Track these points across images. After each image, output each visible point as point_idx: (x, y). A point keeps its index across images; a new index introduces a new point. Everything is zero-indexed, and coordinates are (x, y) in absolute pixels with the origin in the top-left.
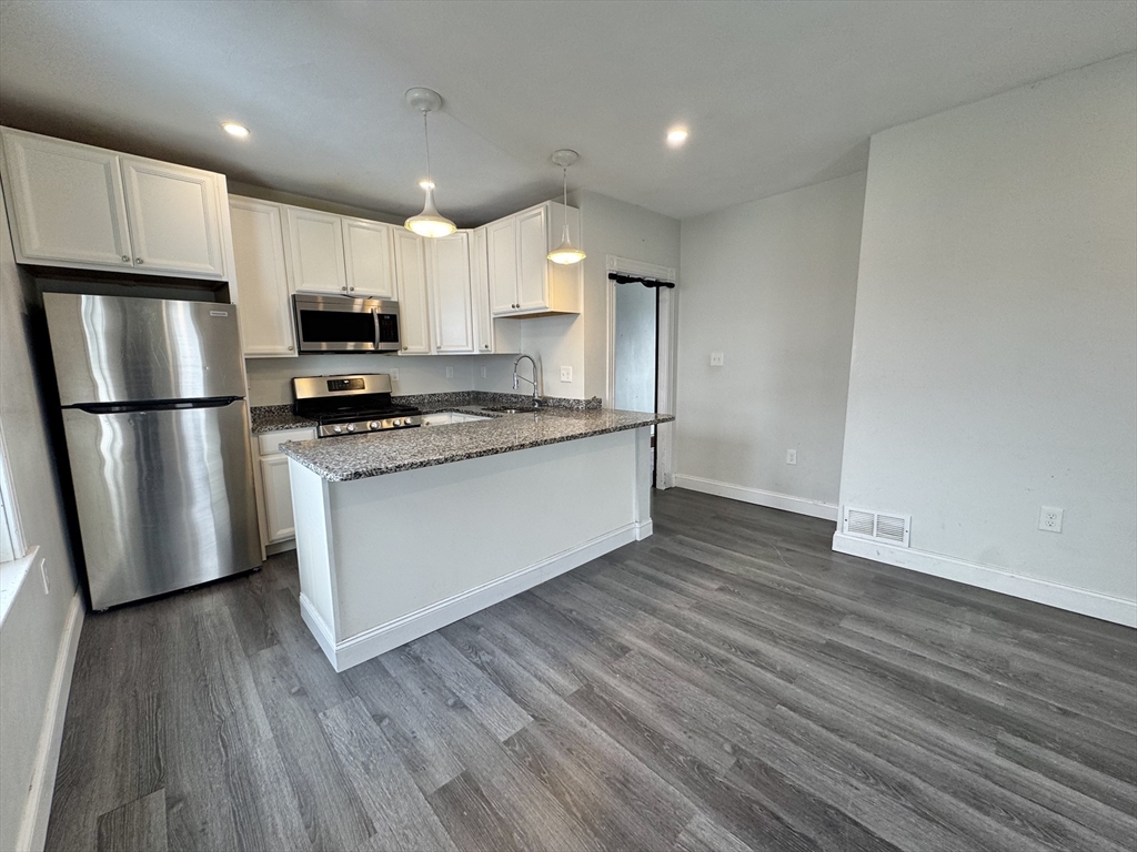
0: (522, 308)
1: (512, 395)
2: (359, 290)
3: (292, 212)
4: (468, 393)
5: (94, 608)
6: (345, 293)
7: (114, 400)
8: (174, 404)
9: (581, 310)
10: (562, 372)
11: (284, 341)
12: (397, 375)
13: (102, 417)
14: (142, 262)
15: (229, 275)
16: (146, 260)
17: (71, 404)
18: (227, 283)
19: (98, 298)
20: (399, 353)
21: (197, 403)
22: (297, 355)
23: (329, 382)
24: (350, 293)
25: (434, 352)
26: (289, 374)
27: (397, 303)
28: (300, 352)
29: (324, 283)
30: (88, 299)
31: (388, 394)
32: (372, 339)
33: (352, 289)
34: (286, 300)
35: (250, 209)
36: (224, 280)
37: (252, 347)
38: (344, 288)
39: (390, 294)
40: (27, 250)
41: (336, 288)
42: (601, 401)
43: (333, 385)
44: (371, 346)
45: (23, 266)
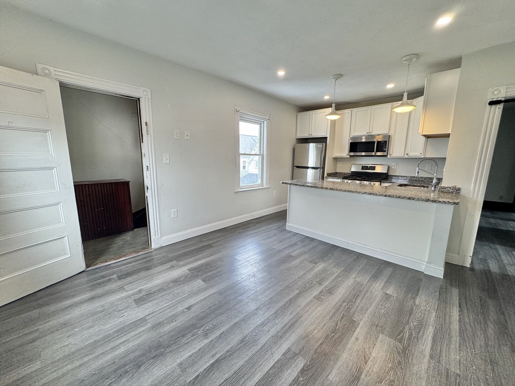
2: (373, 133)
8: (308, 168)
11: (345, 152)
14: (312, 135)
15: (328, 135)
18: (327, 138)
21: (313, 168)
23: (362, 167)
24: (371, 134)
29: (362, 133)
35: (343, 113)
37: (337, 154)
38: (368, 133)
39: (387, 133)
40: (297, 136)
41: (365, 133)
42: (459, 189)
43: (363, 168)
44: (374, 154)
45: (297, 139)
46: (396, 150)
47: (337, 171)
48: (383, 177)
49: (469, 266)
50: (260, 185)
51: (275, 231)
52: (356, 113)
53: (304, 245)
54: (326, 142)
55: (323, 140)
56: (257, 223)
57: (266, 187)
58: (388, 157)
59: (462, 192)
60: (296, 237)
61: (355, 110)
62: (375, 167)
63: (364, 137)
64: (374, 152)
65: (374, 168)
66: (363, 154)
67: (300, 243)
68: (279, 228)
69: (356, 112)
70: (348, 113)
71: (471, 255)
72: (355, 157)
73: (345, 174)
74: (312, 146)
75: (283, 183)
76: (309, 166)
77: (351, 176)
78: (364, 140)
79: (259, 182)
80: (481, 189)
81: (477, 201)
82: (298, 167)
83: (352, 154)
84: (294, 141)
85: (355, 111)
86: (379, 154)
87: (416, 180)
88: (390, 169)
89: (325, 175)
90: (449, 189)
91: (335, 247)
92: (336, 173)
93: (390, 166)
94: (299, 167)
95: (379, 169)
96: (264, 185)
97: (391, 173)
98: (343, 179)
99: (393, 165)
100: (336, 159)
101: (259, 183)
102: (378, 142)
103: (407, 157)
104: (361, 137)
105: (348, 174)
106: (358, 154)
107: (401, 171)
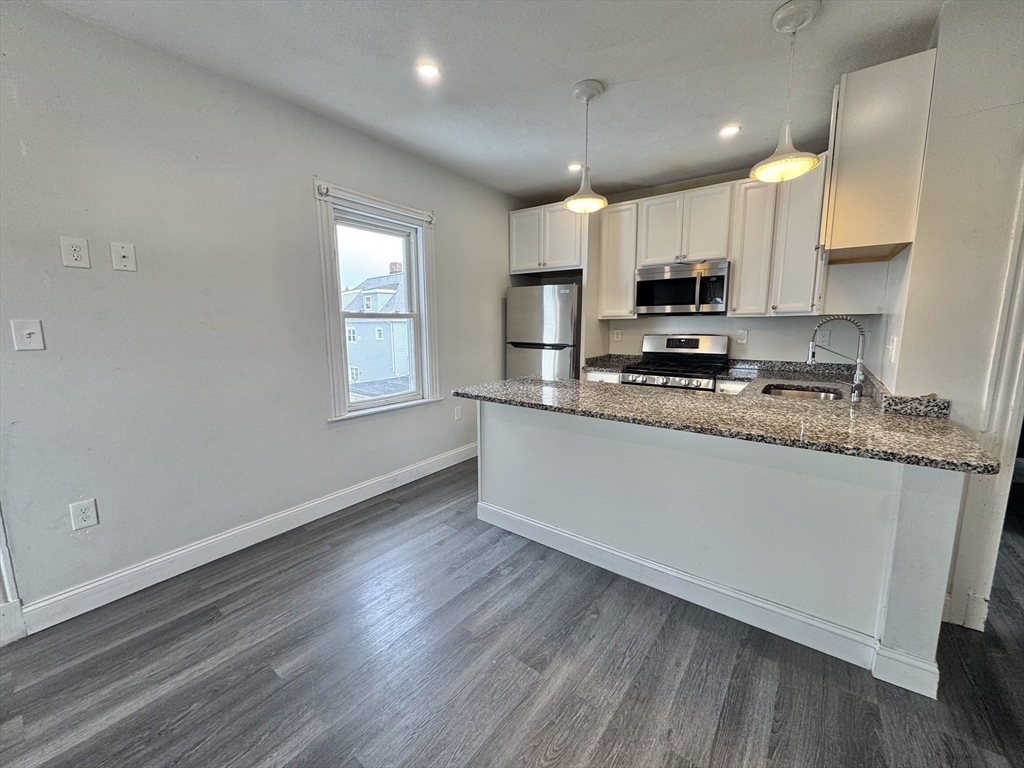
2: (691, 258)
6: (679, 261)
8: (542, 346)
9: (912, 235)
11: (624, 306)
14: (546, 265)
15: (584, 264)
16: (548, 263)
17: (509, 342)
18: (582, 270)
21: (555, 347)
22: (636, 317)
23: (669, 340)
24: (683, 260)
27: (731, 263)
28: (639, 315)
29: (662, 256)
33: (684, 257)
34: (633, 274)
35: (618, 211)
36: (580, 268)
37: (609, 311)
38: (677, 257)
39: (724, 255)
40: (512, 269)
41: (671, 258)
42: (947, 405)
43: (671, 343)
44: (693, 308)
45: (512, 276)
46: (746, 298)
47: (611, 353)
48: (718, 366)
49: (981, 628)
50: (413, 396)
51: (445, 527)
52: (648, 210)
53: (516, 580)
54: (580, 283)
55: (572, 277)
56: (403, 501)
57: (430, 400)
58: (729, 315)
59: (956, 414)
60: (499, 548)
61: (645, 202)
62: (698, 340)
63: (667, 269)
64: (693, 303)
65: (694, 344)
66: (668, 309)
67: (505, 572)
68: (459, 513)
69: (648, 207)
70: (630, 209)
71: (988, 598)
72: (650, 319)
73: (628, 358)
74: (550, 293)
75: (457, 394)
76: (545, 342)
77: (641, 363)
78: (667, 276)
79: (412, 387)
80: (1012, 404)
81: (1001, 439)
82: (516, 345)
83: (643, 310)
84: (506, 282)
85: (645, 204)
86: (705, 308)
87: (795, 371)
88: (734, 346)
89: (582, 363)
90: (915, 405)
91: (605, 578)
92: (609, 356)
93: (734, 338)
94: (519, 345)
95: (706, 347)
96: (426, 396)
97: (734, 355)
98: (623, 372)
99: (739, 333)
100: (607, 324)
101: (413, 390)
102: (703, 279)
103: (774, 315)
104: (660, 268)
105: (636, 357)
106: (657, 309)
107: (758, 349)
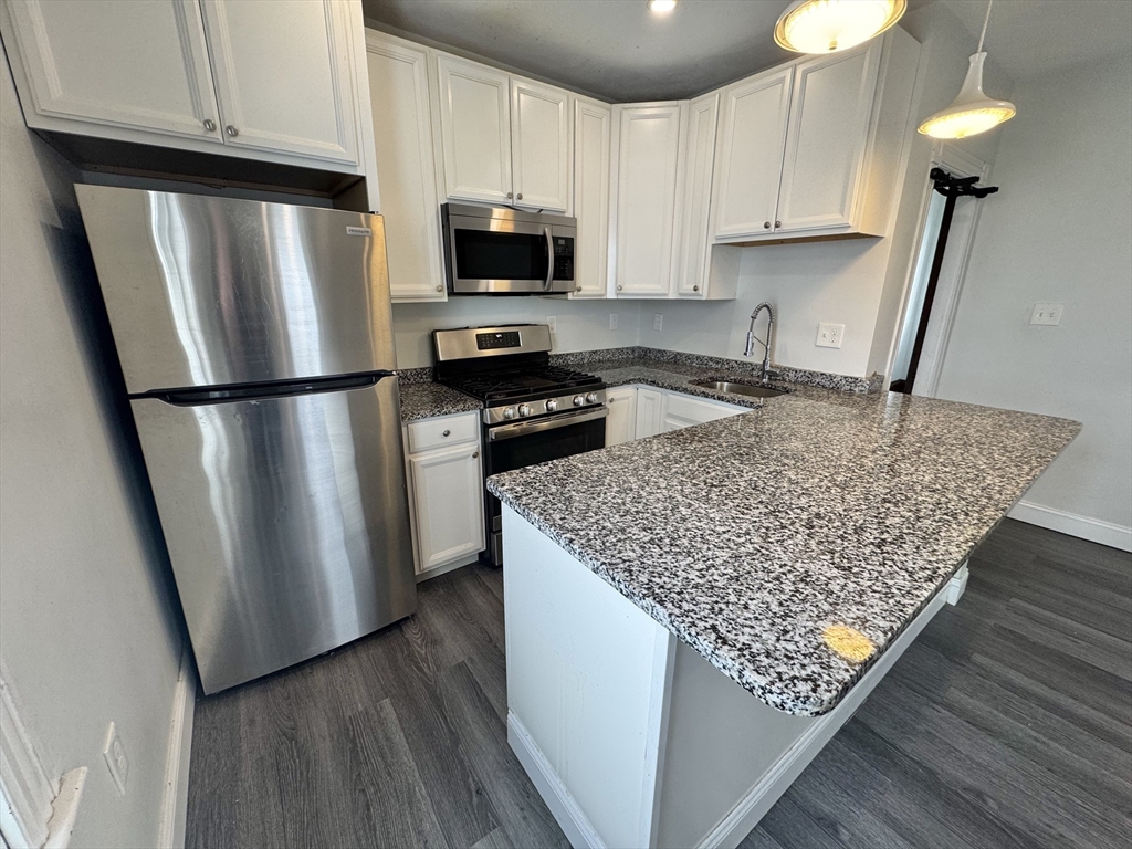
0: (784, 227)
1: (711, 359)
3: (446, 61)
4: (633, 350)
5: (206, 694)
6: (511, 202)
7: (212, 383)
9: (889, 232)
10: (822, 331)
12: (555, 325)
13: (198, 410)
14: (236, 134)
15: (367, 168)
16: (242, 131)
17: (143, 391)
18: (363, 179)
19: (173, 196)
20: (570, 296)
22: (445, 299)
23: (480, 336)
25: (611, 295)
26: (428, 324)
27: (574, 219)
28: (451, 293)
30: (159, 198)
31: (546, 352)
32: (543, 277)
33: (520, 197)
34: (434, 212)
36: (359, 172)
38: (510, 195)
39: (564, 207)
43: (484, 341)
44: (541, 286)
61: (440, 59)
62: (516, 334)
63: (496, 213)
64: (542, 279)
65: (515, 340)
104: (484, 209)
